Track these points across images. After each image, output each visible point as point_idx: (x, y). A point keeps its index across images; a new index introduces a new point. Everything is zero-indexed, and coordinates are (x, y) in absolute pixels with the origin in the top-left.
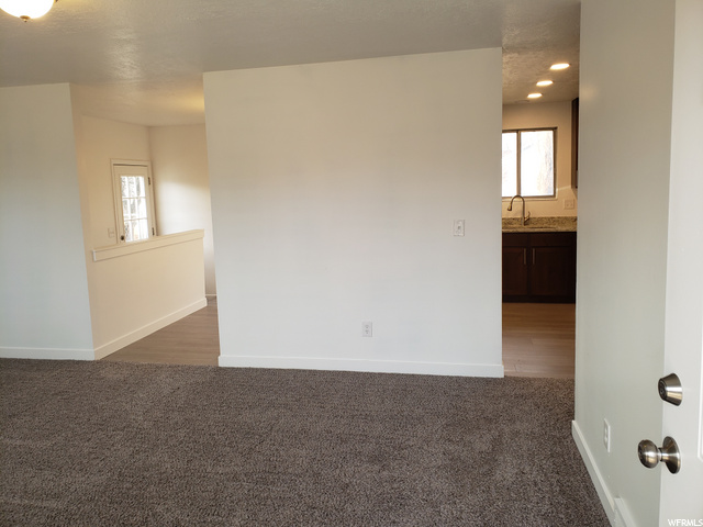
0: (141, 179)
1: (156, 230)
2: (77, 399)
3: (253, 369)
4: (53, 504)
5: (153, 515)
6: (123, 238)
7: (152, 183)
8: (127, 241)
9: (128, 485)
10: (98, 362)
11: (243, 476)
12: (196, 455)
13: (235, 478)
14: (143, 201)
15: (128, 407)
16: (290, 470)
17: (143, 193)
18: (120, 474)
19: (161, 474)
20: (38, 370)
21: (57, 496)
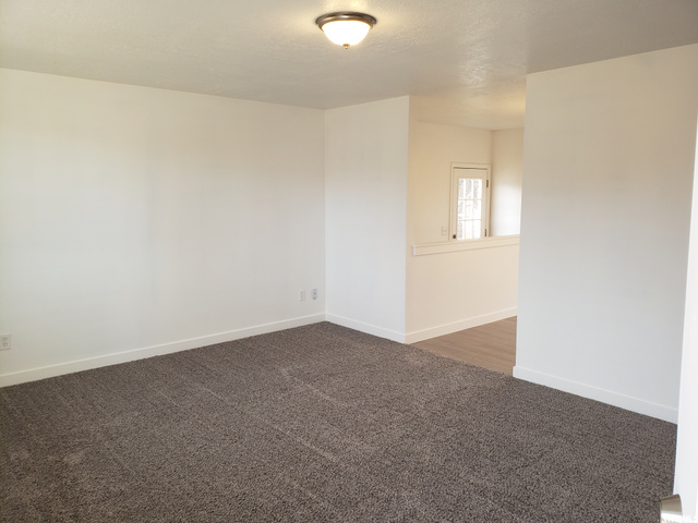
0: (480, 182)
1: (488, 231)
2: (379, 374)
3: (547, 388)
4: (329, 456)
5: (398, 498)
6: (454, 237)
7: (489, 185)
8: (458, 238)
9: (389, 463)
10: (407, 346)
11: (491, 493)
12: (455, 456)
13: (483, 493)
14: (479, 202)
15: (415, 393)
16: (544, 507)
17: (480, 196)
18: (386, 451)
19: (418, 463)
20: (362, 342)
21: (335, 452)
